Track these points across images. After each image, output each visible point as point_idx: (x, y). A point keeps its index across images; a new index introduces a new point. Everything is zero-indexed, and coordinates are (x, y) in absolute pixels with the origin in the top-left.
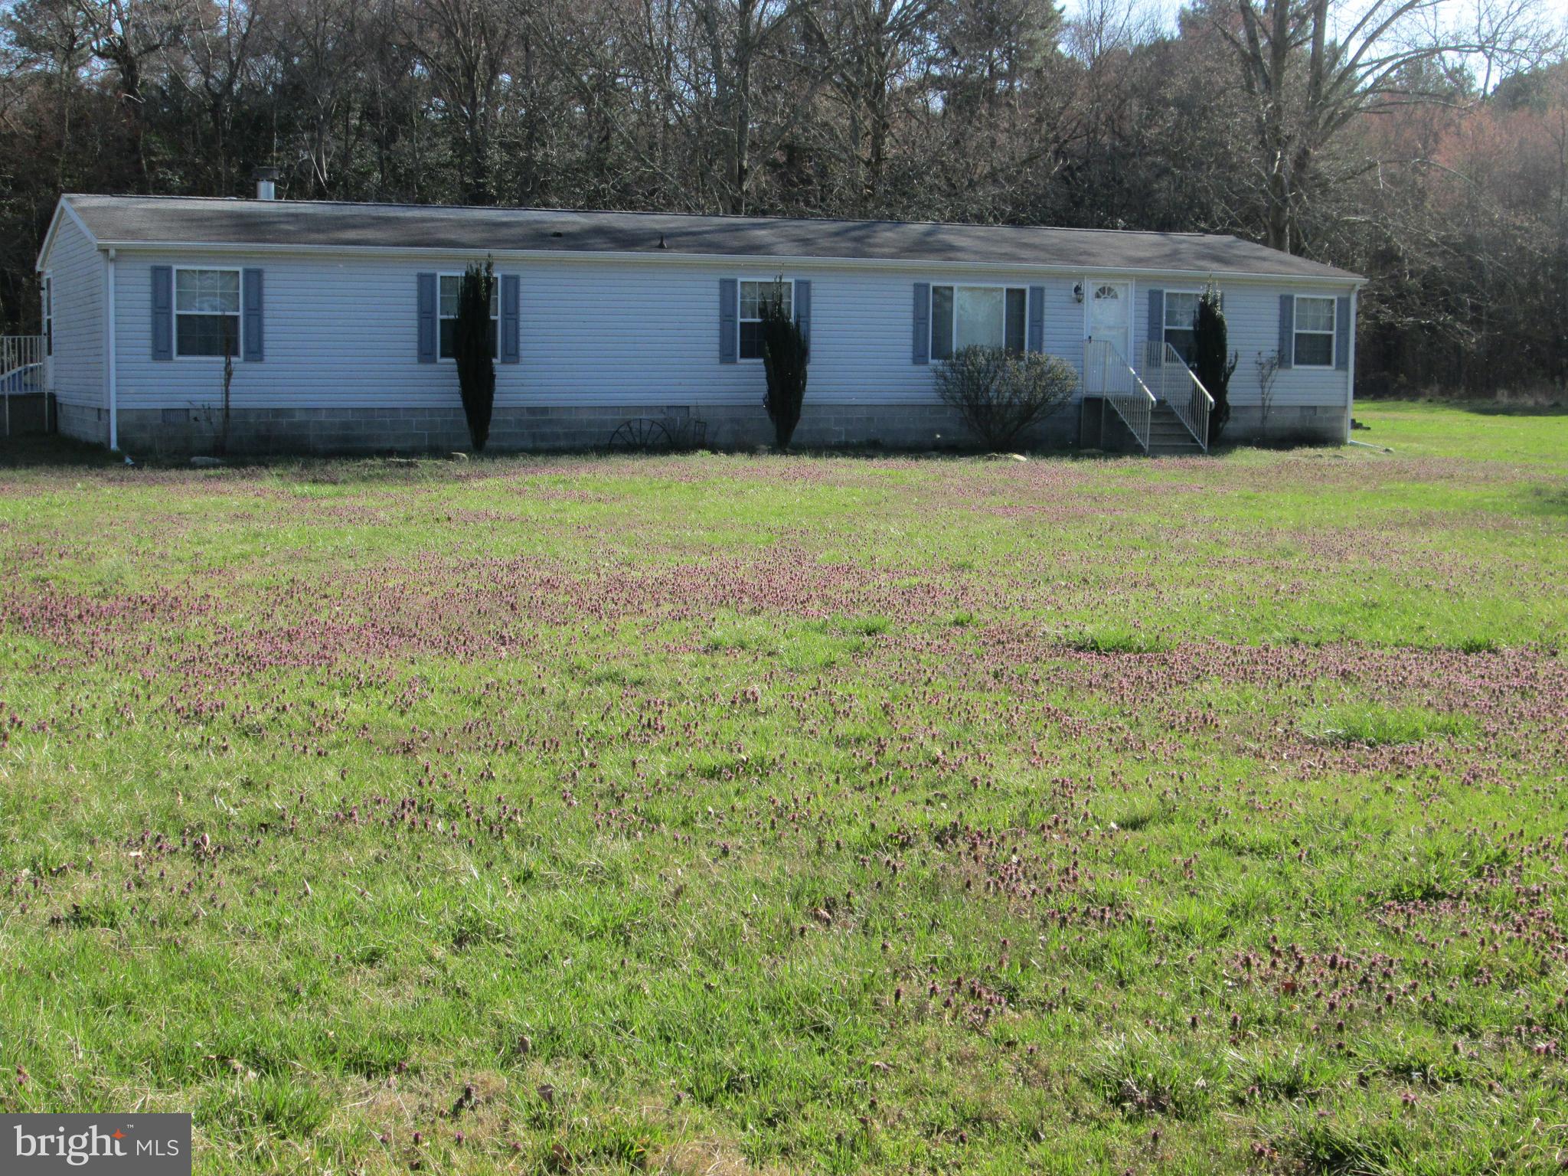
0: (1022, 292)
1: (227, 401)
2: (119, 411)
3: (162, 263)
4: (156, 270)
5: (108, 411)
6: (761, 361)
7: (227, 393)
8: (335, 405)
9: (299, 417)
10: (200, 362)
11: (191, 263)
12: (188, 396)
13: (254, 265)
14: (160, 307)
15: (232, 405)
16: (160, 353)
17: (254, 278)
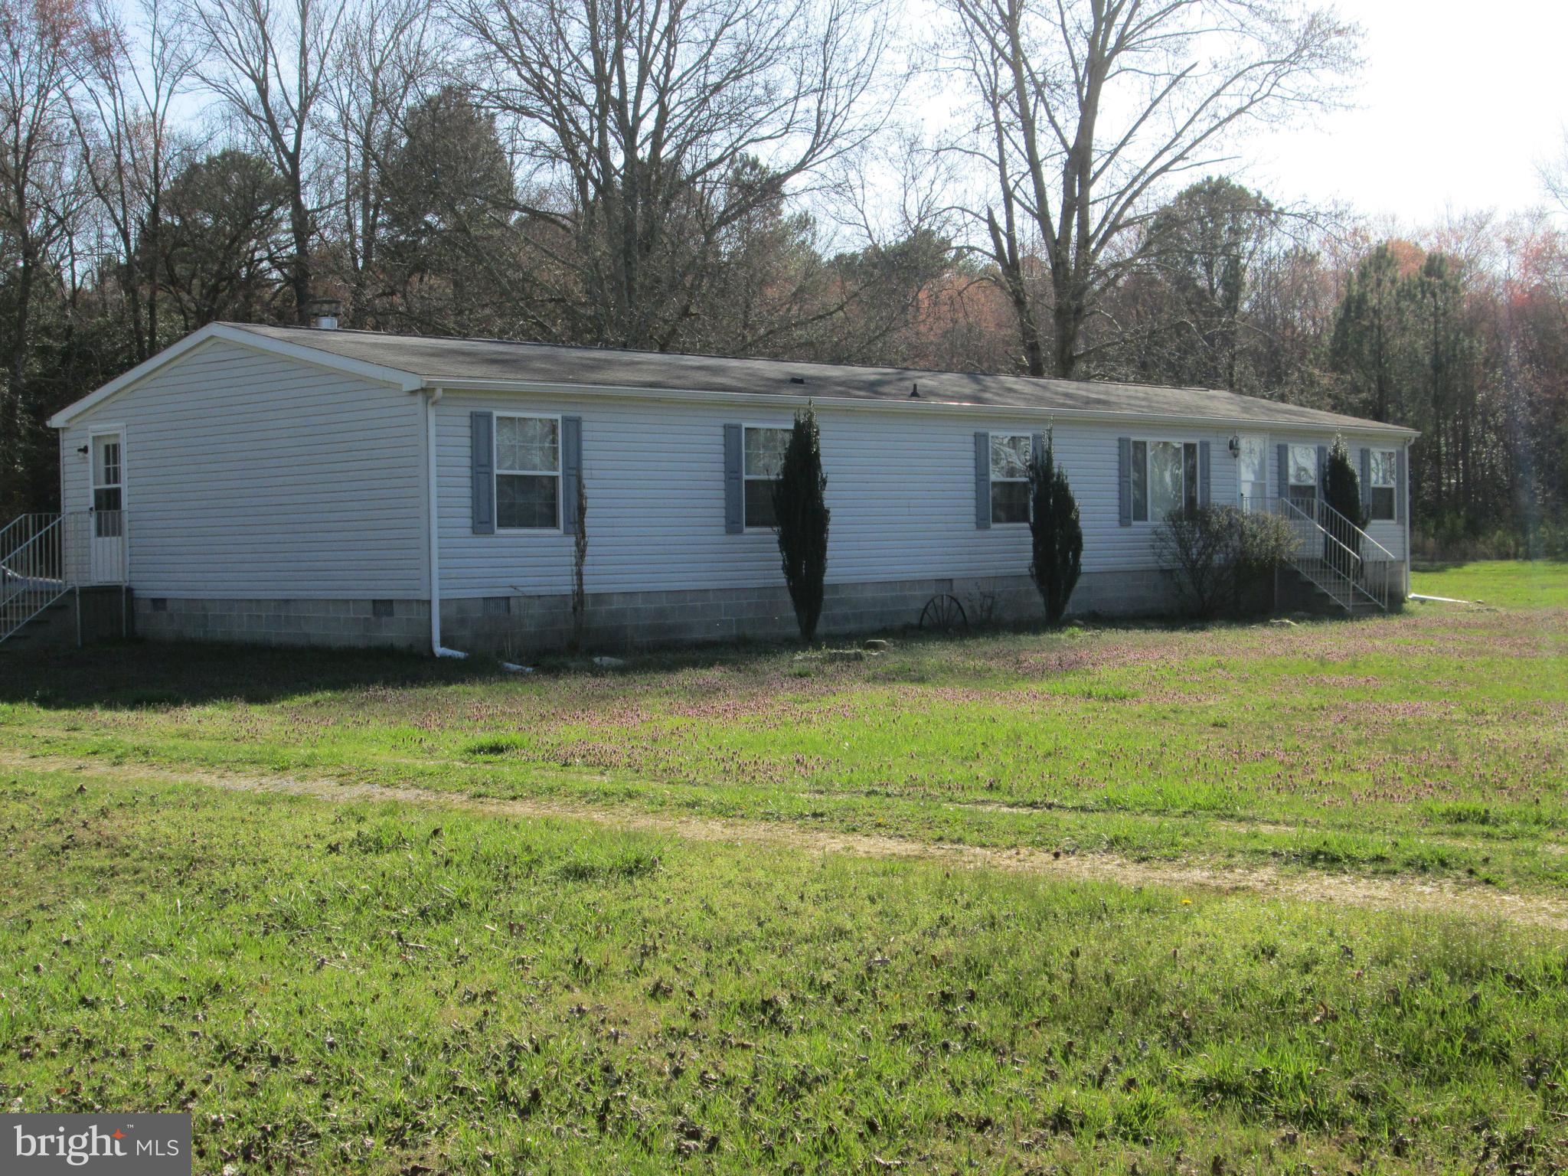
0: (1194, 446)
1: (580, 584)
2: (442, 601)
3: (482, 408)
4: (475, 417)
5: (429, 602)
6: (1027, 525)
7: (580, 574)
8: (650, 587)
9: (616, 605)
10: (543, 536)
11: (510, 409)
12: (514, 581)
13: (572, 413)
14: (480, 463)
15: (588, 589)
16: (481, 525)
17: (574, 425)
